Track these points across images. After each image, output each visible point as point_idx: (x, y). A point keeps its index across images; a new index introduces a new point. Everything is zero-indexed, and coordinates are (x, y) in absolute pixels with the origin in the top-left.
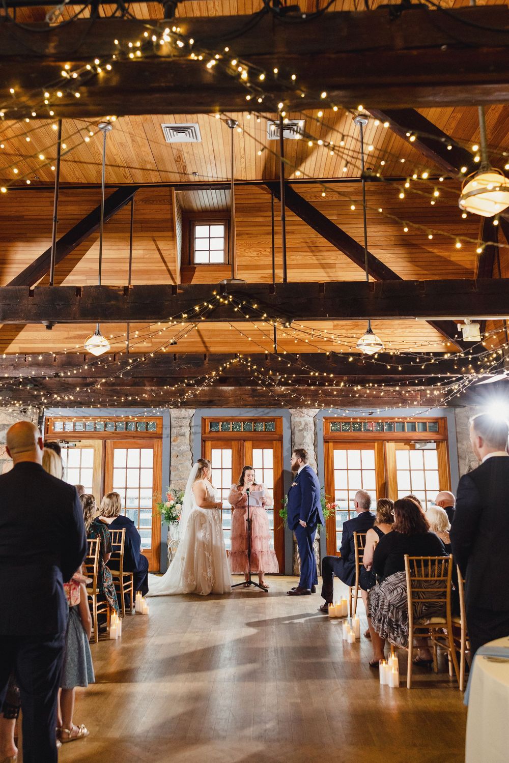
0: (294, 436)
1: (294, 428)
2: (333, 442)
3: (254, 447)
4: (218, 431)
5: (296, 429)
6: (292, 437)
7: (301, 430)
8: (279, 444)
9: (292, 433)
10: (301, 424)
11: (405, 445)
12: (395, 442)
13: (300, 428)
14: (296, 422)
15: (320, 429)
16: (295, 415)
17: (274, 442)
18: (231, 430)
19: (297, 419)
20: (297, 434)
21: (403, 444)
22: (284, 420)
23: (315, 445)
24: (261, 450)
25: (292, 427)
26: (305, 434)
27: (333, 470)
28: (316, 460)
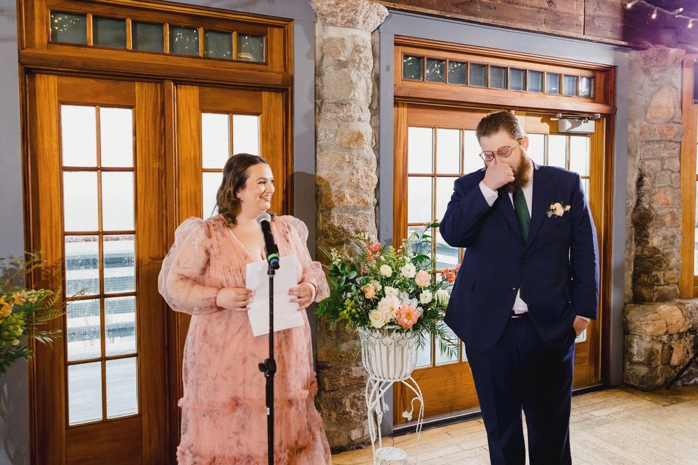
0: (322, 83)
1: (322, 58)
2: (410, 106)
3: (207, 106)
4: (86, 46)
5: (328, 61)
6: (318, 82)
7: (342, 65)
8: (276, 101)
9: (318, 74)
10: (344, 46)
11: (542, 121)
12: (527, 115)
13: (342, 58)
14: (330, 39)
15: (388, 69)
16: (329, 19)
17: (265, 95)
18: (130, 45)
19: (333, 32)
20: (330, 74)
21: (539, 119)
22: (298, 32)
23: (375, 110)
24: (226, 117)
25: (318, 55)
26: (354, 75)
27: (406, 175)
28: (377, 149)
